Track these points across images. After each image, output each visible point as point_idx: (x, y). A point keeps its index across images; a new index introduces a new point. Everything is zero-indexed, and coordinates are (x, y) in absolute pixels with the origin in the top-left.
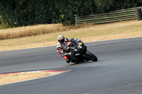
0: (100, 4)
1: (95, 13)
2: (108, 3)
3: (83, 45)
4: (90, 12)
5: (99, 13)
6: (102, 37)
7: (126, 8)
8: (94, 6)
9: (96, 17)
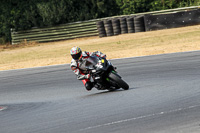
0: (46, 14)
1: (39, 26)
2: (58, 12)
3: (106, 64)
4: (33, 26)
5: (45, 26)
6: (50, 61)
7: (84, 19)
8: (38, 16)
9: (41, 32)
